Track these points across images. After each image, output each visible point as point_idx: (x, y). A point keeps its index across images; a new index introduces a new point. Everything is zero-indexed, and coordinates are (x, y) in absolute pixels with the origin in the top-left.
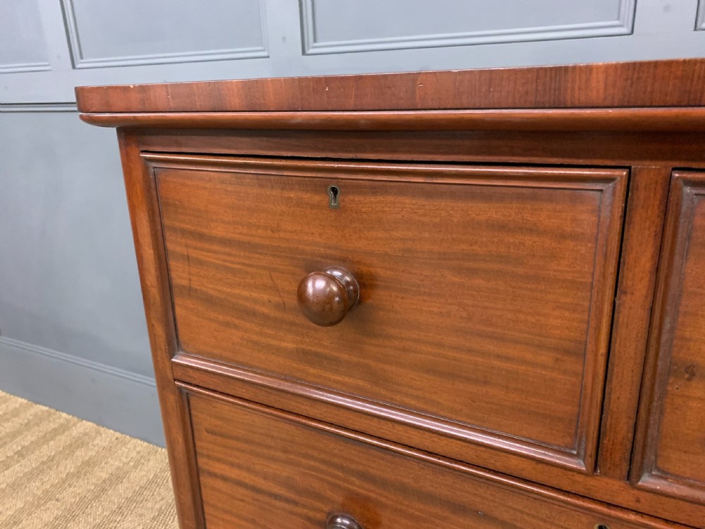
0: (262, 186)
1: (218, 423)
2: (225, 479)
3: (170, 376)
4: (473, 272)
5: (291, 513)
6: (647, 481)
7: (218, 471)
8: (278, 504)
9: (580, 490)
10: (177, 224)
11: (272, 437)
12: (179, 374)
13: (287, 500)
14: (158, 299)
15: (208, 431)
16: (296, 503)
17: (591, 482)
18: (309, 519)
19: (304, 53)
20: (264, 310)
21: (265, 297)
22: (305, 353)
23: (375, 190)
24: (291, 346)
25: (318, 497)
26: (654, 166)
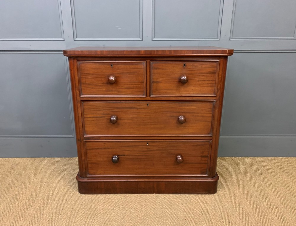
0: (100, 65)
1: (89, 107)
2: (90, 117)
3: (79, 100)
4: (131, 74)
5: (104, 119)
6: (152, 96)
7: (89, 116)
8: (101, 118)
9: (145, 100)
10: (83, 72)
11: (100, 106)
12: (82, 99)
13: (103, 117)
14: (78, 86)
15: (87, 109)
16: (105, 117)
17: (146, 98)
18: (107, 119)
19: (74, 40)
20: (100, 84)
21: (100, 82)
22: (107, 90)
23: (118, 64)
24: (104, 89)
25: (108, 114)
26: (148, 60)
